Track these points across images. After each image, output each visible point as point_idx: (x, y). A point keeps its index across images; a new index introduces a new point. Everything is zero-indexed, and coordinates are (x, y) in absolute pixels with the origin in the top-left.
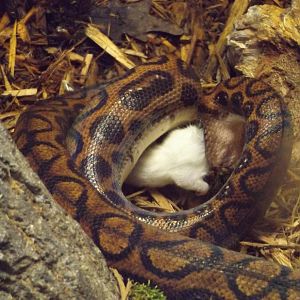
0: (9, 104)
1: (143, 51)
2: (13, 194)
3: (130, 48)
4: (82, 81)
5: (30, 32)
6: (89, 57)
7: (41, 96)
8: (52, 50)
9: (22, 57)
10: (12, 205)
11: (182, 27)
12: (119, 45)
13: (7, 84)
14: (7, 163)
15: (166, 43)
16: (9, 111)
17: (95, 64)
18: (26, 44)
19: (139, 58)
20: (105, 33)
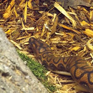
0: (23, 33)
1: (76, 13)
2: (16, 76)
3: (71, 11)
4: (52, 24)
5: (33, 5)
6: (55, 15)
7: (36, 30)
8: (41, 12)
9: (29, 15)
10: (16, 80)
11: (91, 3)
12: (66, 10)
13: (23, 25)
14: (14, 63)
15: (85, 10)
16: (23, 36)
17: (57, 17)
18: (31, 10)
19: (74, 15)
20: (61, 6)
